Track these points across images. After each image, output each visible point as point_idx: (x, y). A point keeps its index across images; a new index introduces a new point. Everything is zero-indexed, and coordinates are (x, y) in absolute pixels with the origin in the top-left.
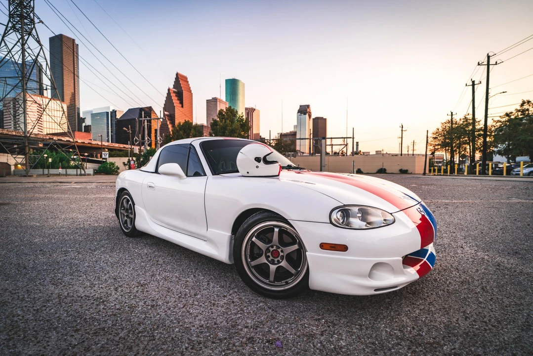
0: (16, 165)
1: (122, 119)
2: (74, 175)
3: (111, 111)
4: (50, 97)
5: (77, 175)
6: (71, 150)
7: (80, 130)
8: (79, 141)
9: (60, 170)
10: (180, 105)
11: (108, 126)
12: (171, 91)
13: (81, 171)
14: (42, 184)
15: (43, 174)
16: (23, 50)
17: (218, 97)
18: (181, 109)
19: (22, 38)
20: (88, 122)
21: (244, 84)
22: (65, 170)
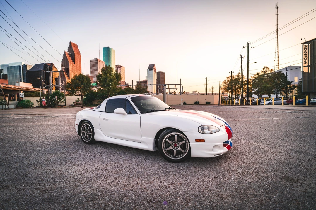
1: (31, 71)
3: (23, 65)
10: (73, 63)
11: (20, 76)
12: (66, 54)
13: (5, 106)
17: (98, 58)
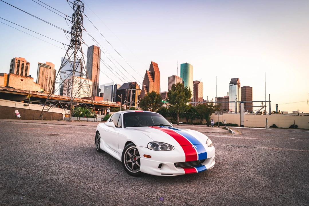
0: (66, 115)
1: (119, 89)
2: (92, 121)
3: (114, 85)
4: (85, 78)
5: (93, 121)
6: (91, 108)
7: (98, 96)
8: (96, 102)
9: (85, 118)
10: (153, 81)
11: (112, 94)
12: (147, 73)
13: (95, 119)
14: (75, 126)
15: (77, 120)
16: (75, 57)
17: (176, 75)
18: (153, 83)
19: (75, 50)
20: (102, 91)
21: (192, 66)
22: (87, 118)
